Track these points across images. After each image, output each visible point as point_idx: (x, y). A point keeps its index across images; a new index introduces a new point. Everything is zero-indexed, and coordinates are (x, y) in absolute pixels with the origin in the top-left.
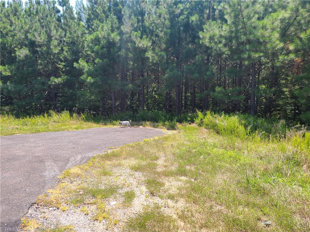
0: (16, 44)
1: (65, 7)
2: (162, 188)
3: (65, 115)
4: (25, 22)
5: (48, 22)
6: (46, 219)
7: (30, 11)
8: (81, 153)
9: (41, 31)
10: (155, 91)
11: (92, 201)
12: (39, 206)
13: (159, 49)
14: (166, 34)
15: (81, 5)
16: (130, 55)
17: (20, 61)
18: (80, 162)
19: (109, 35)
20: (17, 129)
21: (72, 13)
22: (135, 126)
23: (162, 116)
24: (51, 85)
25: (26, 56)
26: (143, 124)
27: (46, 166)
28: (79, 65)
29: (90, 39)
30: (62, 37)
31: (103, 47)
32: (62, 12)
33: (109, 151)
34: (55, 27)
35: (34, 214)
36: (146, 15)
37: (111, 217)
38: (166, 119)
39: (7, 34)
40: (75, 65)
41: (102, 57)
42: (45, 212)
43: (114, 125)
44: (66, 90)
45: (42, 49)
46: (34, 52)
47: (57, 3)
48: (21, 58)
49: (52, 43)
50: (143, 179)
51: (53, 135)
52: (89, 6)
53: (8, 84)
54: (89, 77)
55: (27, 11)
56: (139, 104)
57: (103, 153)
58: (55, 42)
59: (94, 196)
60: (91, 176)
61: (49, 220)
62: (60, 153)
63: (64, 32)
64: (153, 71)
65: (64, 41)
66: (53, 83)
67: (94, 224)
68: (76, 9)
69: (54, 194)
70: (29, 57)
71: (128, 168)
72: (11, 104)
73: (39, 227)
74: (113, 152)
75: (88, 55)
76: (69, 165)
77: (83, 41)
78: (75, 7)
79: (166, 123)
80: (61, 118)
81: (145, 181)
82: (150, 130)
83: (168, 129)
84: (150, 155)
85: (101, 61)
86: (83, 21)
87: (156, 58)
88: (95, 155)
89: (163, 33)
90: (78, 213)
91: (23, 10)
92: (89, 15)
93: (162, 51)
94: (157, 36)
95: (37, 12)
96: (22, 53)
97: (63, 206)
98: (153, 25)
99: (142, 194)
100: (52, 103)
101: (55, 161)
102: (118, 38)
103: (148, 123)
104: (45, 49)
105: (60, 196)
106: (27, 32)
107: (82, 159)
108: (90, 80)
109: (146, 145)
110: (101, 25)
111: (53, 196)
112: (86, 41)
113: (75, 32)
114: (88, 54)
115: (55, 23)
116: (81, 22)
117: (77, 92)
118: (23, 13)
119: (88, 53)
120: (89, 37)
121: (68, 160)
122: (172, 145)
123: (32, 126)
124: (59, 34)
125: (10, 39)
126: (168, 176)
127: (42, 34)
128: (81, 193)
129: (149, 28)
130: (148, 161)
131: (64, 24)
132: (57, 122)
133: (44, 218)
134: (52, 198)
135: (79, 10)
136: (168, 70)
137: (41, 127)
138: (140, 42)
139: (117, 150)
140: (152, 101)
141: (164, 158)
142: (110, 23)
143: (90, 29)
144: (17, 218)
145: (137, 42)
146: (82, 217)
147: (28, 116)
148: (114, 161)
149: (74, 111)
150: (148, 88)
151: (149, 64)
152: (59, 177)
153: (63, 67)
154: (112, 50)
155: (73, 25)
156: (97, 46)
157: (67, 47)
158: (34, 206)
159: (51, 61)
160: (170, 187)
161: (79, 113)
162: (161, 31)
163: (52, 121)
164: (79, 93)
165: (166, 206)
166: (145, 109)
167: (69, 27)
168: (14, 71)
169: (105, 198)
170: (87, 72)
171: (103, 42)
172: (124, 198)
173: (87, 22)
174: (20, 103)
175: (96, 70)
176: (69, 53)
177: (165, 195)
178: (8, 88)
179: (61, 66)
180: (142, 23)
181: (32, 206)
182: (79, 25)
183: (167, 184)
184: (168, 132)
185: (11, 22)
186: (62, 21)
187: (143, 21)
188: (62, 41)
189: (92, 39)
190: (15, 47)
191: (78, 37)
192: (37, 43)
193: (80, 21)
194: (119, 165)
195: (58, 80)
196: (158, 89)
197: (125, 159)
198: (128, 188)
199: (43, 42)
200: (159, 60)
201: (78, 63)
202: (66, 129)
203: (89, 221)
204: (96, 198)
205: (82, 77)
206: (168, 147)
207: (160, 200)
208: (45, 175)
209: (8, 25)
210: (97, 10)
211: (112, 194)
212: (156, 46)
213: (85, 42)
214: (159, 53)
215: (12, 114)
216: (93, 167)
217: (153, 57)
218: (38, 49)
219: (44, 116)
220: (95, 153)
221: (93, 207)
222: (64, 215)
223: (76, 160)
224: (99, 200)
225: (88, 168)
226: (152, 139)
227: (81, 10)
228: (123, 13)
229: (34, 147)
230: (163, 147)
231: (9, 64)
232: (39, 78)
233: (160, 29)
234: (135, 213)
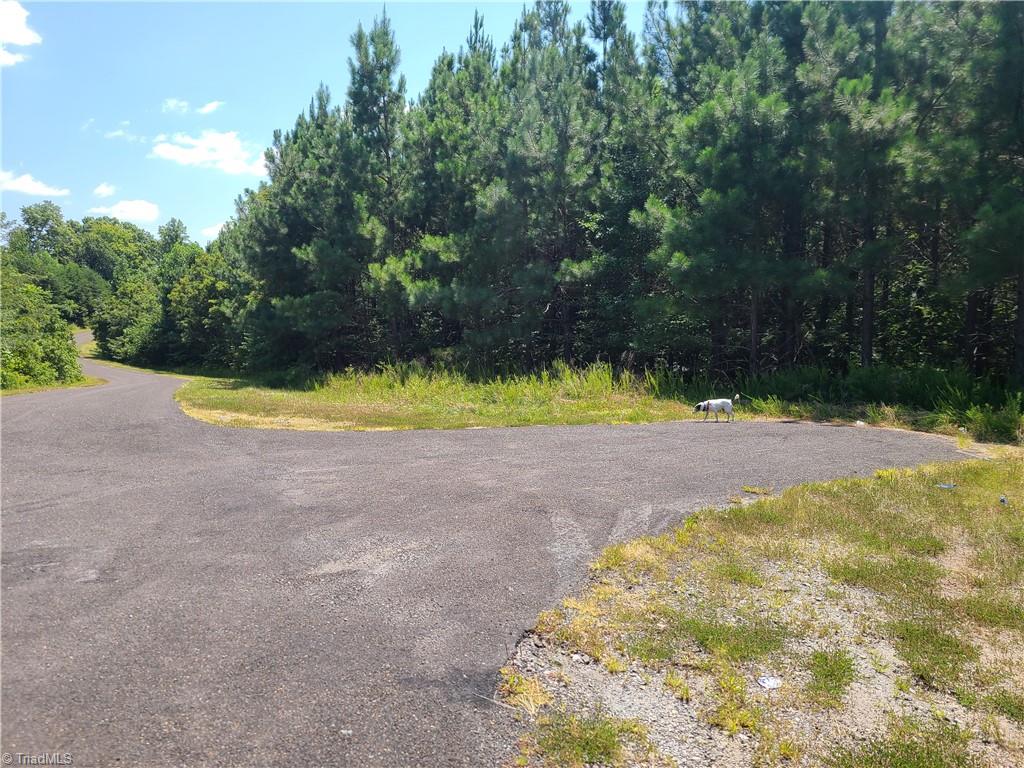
0: (475, 172)
1: (610, 41)
2: (966, 667)
3: (599, 375)
4: (500, 105)
5: (560, 96)
6: (565, 686)
7: (514, 70)
8: (651, 499)
9: (541, 126)
10: (920, 292)
11: (696, 661)
12: (544, 642)
13: (948, 131)
14: (979, 67)
15: (662, 21)
16: (827, 165)
17: (484, 220)
18: (652, 526)
19: (750, 104)
20: (473, 411)
21: (631, 53)
22: (838, 420)
23: (952, 385)
24: (560, 283)
25: (501, 205)
26: (870, 413)
27: (554, 526)
28: (644, 215)
29: (684, 129)
30: (598, 136)
31: (727, 150)
32: (600, 59)
33: (746, 502)
34: (579, 108)
35: (532, 664)
36: (895, 13)
37: (770, 728)
38: (970, 399)
39: (455, 148)
40: (635, 216)
41: (723, 183)
42: (560, 665)
43: (755, 411)
44: (603, 297)
45: (542, 179)
46: (521, 190)
47: (589, 32)
48: (487, 212)
49: (570, 156)
50: (882, 617)
51: (567, 434)
52: (686, 20)
53: (453, 285)
54: (677, 254)
55: (508, 71)
56: (851, 340)
57: (723, 508)
58: (578, 154)
59: (703, 645)
60: (690, 578)
61: (573, 691)
62: (589, 491)
63: (605, 118)
64: (915, 216)
65: (603, 146)
66: (568, 278)
67: (711, 739)
68: (645, 39)
69: (583, 614)
70: (509, 206)
71: (818, 568)
72: (456, 340)
73: (550, 704)
74: (760, 506)
75: (675, 182)
76: (619, 532)
77: (663, 138)
78: (643, 35)
79: (969, 414)
80: (585, 384)
81: (891, 627)
82: (901, 436)
83: (981, 438)
84: (909, 532)
85: (717, 197)
86: (662, 74)
87: (934, 165)
88: (697, 510)
89: (967, 66)
90: (656, 690)
91: (496, 71)
92: (685, 50)
93: (958, 134)
94: (940, 80)
95: (532, 71)
96: (491, 195)
97: (609, 657)
98: (925, 42)
99: (883, 674)
100: (561, 337)
101: (579, 515)
102: (785, 110)
103: (888, 410)
104: (549, 176)
105: (599, 625)
106: (505, 133)
107: (656, 519)
108: (679, 262)
109: (887, 491)
110: (725, 75)
111: (578, 620)
112: (672, 136)
113: (638, 113)
114: (674, 179)
115: (582, 95)
116: (656, 78)
117: (636, 303)
118: (495, 82)
119: (675, 175)
120: (681, 124)
121: (614, 515)
122: (1003, 501)
123: (508, 406)
124: (589, 126)
125: (461, 159)
126: (993, 623)
127: (543, 134)
128: (661, 626)
129: (904, 56)
130: (899, 553)
131: (607, 93)
132: (573, 398)
133: (558, 681)
134: (577, 624)
135: (654, 42)
136: (986, 207)
137: (531, 411)
138: (869, 112)
139: (773, 500)
140: (905, 327)
141: (969, 551)
142: (756, 63)
143: (686, 97)
144: (490, 664)
145: (856, 116)
146: (671, 707)
147: (499, 377)
148: (764, 538)
149: (623, 365)
150: (888, 278)
151: (899, 190)
152: (592, 566)
153: (596, 227)
154: (757, 154)
155: (633, 91)
156: (709, 149)
157: (612, 164)
158: (531, 640)
159: (564, 213)
160: (1002, 669)
161: (638, 371)
162: (960, 61)
163: (561, 392)
164: (641, 305)
165: (991, 739)
166: (874, 360)
167: (622, 100)
168: (468, 249)
169: (743, 658)
170: (670, 236)
171: (727, 133)
172: (809, 672)
173: (676, 75)
174: (479, 341)
175: (700, 229)
176: (617, 182)
177: (985, 694)
178: (451, 299)
179: (591, 223)
180: (878, 45)
181: (524, 637)
182: (650, 87)
183: (989, 656)
184: (984, 450)
185: (466, 112)
186: (601, 84)
187: (881, 34)
188: (599, 148)
189: (691, 129)
190: (472, 182)
191: (647, 126)
192: (529, 163)
193: (653, 77)
194: (785, 554)
195: (580, 269)
196: (933, 284)
197: (803, 534)
198: (821, 641)
199: (546, 158)
200: (946, 173)
201: (642, 209)
202: (602, 418)
203: (695, 725)
204: (711, 652)
205: (652, 256)
206: (985, 509)
207: (961, 710)
208: (555, 553)
209: (458, 121)
210: (713, 30)
211: (765, 650)
212: (932, 120)
213: (669, 141)
214: (949, 147)
215: (461, 370)
216: (694, 547)
217: (918, 161)
218: (532, 181)
219: (539, 377)
220: (699, 505)
221: (704, 682)
222: (615, 685)
223: (638, 519)
224: (720, 663)
225: (676, 549)
226: (909, 471)
227: (659, 41)
228: (805, 21)
229: (519, 466)
230: (960, 505)
231: (456, 231)
232: (531, 265)
233: (956, 53)
234: (858, 735)
